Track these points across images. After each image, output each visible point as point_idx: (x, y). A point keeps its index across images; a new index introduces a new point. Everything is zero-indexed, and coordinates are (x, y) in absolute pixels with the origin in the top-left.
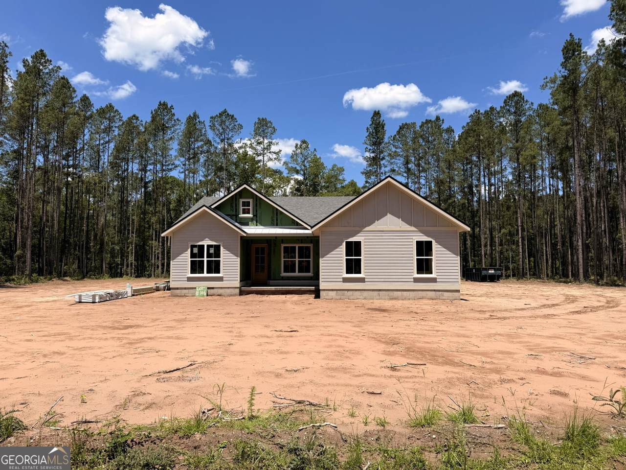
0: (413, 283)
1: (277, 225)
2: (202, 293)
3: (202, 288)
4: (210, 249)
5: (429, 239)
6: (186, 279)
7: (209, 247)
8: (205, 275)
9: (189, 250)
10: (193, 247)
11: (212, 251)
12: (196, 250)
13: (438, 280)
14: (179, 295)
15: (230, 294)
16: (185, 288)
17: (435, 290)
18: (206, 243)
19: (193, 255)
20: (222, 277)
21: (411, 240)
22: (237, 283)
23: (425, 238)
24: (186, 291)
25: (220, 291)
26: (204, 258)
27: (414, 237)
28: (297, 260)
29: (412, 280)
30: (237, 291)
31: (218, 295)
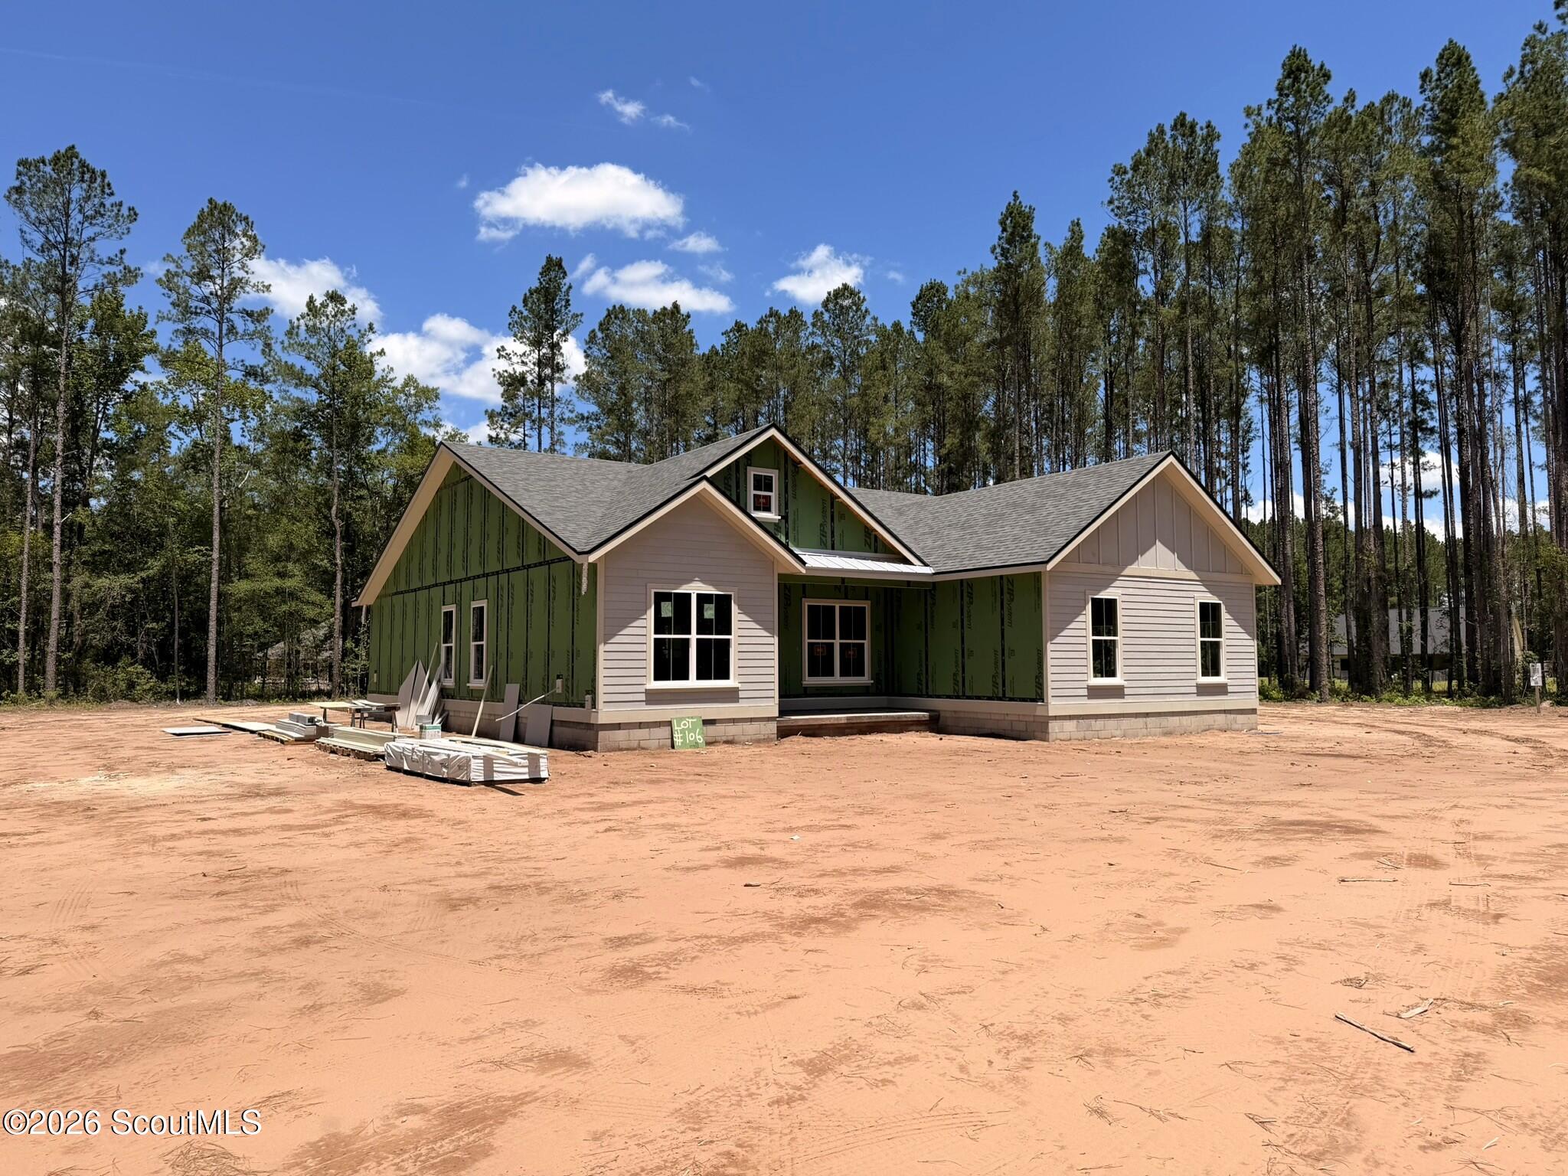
0: (1195, 697)
1: (833, 548)
2: (691, 737)
3: (687, 723)
4: (706, 606)
5: (1215, 600)
6: (643, 697)
7: (703, 599)
8: (693, 683)
9: (651, 612)
10: (660, 598)
11: (710, 613)
12: (667, 610)
13: (1230, 689)
14: (623, 745)
15: (754, 737)
16: (640, 725)
17: (1225, 712)
18: (695, 589)
19: (661, 625)
20: (735, 691)
21: (1191, 601)
22: (772, 708)
23: (1213, 599)
24: (643, 733)
25: (732, 730)
26: (689, 633)
27: (1196, 594)
28: (837, 642)
29: (1194, 690)
30: (772, 727)
31: (727, 742)
